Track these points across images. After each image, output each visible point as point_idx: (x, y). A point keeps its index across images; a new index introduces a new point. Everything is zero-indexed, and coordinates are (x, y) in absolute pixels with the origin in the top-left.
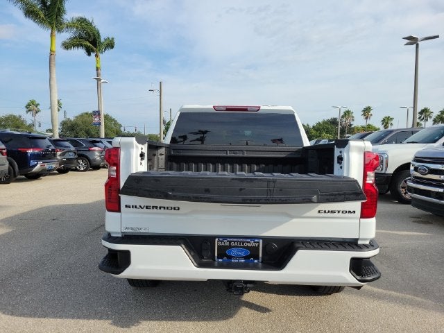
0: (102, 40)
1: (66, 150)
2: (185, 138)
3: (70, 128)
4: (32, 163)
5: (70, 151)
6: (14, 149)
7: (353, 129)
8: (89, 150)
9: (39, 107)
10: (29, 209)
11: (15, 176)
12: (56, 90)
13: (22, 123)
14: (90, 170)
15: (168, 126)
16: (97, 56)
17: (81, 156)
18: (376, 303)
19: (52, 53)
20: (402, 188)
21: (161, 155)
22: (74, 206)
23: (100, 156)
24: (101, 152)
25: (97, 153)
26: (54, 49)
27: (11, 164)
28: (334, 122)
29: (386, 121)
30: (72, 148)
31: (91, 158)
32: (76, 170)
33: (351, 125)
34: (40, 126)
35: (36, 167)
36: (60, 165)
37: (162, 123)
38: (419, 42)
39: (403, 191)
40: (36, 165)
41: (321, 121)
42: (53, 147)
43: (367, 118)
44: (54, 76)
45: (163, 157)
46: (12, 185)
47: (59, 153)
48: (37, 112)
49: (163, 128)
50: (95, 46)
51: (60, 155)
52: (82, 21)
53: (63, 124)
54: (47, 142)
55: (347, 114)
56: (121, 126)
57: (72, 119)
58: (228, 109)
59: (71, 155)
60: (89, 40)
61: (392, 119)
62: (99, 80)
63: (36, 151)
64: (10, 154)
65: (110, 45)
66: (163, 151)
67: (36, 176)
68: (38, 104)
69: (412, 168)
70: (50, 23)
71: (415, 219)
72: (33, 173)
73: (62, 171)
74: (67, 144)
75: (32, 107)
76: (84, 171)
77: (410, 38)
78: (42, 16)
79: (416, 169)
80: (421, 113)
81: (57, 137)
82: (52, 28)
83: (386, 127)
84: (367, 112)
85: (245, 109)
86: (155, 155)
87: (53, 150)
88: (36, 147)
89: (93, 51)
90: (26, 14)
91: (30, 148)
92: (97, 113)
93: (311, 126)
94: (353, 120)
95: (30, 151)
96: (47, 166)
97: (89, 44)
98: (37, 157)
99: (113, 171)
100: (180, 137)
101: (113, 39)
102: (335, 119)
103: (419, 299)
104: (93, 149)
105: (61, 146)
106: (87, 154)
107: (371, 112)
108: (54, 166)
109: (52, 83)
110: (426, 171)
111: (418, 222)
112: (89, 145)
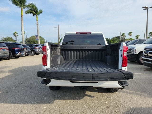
0: (38, 11)
1: (27, 48)
2: (67, 43)
3: (28, 41)
4: (17, 53)
5: (29, 49)
6: (11, 48)
7: (125, 40)
8: (35, 48)
9: (18, 34)
10: (17, 68)
11: (11, 57)
12: (23, 28)
13: (13, 39)
14: (35, 55)
15: (61, 40)
16: (37, 16)
17: (32, 50)
18: (129, 95)
19: (22, 16)
20: (141, 59)
21: (59, 48)
22: (31, 66)
23: (39, 50)
24: (39, 49)
25: (38, 49)
26: (22, 14)
27: (10, 53)
28: (119, 37)
29: (137, 37)
30: (30, 48)
31: (36, 51)
32: (31, 55)
33: (125, 38)
34: (18, 40)
35: (18, 54)
36: (26, 53)
37: (59, 39)
38: (148, 9)
39: (141, 60)
40: (18, 53)
41: (114, 37)
42: (23, 47)
43: (130, 36)
44: (23, 23)
45: (60, 49)
46: (10, 60)
47: (25, 49)
48: (17, 36)
49: (59, 40)
50: (36, 13)
51: (26, 50)
52: (32, 4)
53: (26, 40)
54: (21, 46)
55: (123, 34)
56: (45, 40)
57: (29, 38)
58: (81, 33)
59: (29, 50)
60: (34, 11)
61: (139, 36)
62: (37, 24)
63: (18, 49)
64: (10, 50)
65: (41, 12)
66: (60, 47)
67: (18, 57)
68: (17, 33)
69: (144, 52)
70: (21, 6)
71: (145, 70)
72: (17, 56)
73: (26, 55)
74: (28, 46)
75: (15, 34)
76: (34, 55)
77: (145, 7)
78: (18, 3)
79: (145, 53)
80: (150, 34)
81: (24, 44)
82: (22, 7)
83: (137, 39)
84: (130, 34)
85: (86, 33)
86: (57, 49)
87: (23, 48)
88: (18, 47)
89: (35, 15)
90: (13, 3)
91: (16, 48)
92: (37, 36)
93: (111, 39)
94: (125, 37)
95: (16, 49)
96: (21, 54)
97: (34, 12)
98: (18, 51)
99: (45, 53)
100: (65, 43)
101: (42, 10)
102: (119, 36)
103: (143, 94)
104: (36, 48)
105: (26, 47)
106: (34, 49)
107: (132, 34)
108: (24, 54)
109: (22, 26)
110: (148, 53)
111: (146, 70)
112: (35, 46)
